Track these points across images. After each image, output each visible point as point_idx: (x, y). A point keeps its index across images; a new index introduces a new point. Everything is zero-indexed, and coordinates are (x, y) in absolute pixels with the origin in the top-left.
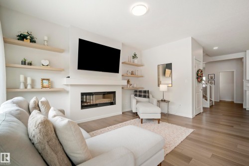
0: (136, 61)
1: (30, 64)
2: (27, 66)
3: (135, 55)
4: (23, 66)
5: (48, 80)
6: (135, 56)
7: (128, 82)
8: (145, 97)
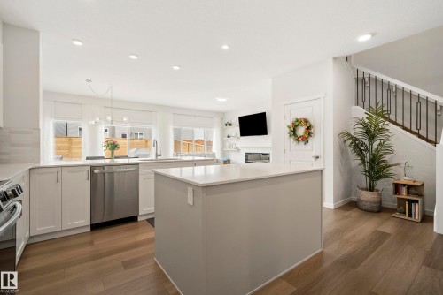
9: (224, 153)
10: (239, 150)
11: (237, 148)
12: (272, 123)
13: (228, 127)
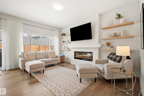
1: (64, 42)
3: (120, 15)
7: (108, 44)
9: (61, 51)
10: (70, 50)
11: (68, 49)
12: (96, 31)
13: (63, 36)
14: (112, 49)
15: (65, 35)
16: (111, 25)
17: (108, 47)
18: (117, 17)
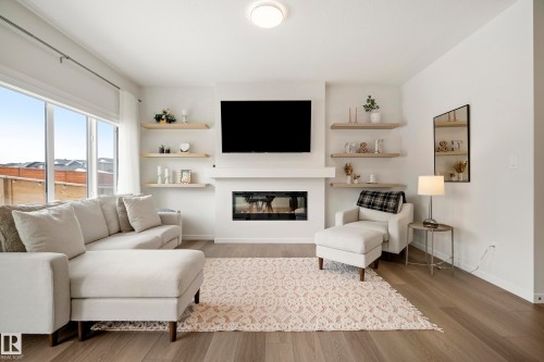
0: (375, 117)
1: (168, 152)
2: (165, 155)
3: (373, 102)
4: (162, 155)
5: (188, 171)
6: (371, 105)
7: (348, 170)
8: (383, 208)
13: (163, 123)
14: (356, 181)
15: (170, 120)
16: (353, 120)
17: (349, 177)
18: (366, 103)
